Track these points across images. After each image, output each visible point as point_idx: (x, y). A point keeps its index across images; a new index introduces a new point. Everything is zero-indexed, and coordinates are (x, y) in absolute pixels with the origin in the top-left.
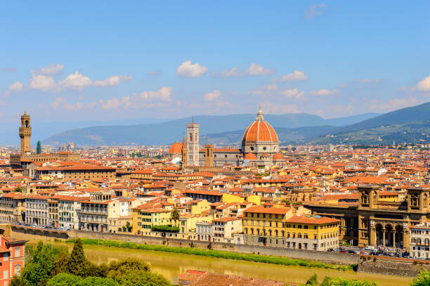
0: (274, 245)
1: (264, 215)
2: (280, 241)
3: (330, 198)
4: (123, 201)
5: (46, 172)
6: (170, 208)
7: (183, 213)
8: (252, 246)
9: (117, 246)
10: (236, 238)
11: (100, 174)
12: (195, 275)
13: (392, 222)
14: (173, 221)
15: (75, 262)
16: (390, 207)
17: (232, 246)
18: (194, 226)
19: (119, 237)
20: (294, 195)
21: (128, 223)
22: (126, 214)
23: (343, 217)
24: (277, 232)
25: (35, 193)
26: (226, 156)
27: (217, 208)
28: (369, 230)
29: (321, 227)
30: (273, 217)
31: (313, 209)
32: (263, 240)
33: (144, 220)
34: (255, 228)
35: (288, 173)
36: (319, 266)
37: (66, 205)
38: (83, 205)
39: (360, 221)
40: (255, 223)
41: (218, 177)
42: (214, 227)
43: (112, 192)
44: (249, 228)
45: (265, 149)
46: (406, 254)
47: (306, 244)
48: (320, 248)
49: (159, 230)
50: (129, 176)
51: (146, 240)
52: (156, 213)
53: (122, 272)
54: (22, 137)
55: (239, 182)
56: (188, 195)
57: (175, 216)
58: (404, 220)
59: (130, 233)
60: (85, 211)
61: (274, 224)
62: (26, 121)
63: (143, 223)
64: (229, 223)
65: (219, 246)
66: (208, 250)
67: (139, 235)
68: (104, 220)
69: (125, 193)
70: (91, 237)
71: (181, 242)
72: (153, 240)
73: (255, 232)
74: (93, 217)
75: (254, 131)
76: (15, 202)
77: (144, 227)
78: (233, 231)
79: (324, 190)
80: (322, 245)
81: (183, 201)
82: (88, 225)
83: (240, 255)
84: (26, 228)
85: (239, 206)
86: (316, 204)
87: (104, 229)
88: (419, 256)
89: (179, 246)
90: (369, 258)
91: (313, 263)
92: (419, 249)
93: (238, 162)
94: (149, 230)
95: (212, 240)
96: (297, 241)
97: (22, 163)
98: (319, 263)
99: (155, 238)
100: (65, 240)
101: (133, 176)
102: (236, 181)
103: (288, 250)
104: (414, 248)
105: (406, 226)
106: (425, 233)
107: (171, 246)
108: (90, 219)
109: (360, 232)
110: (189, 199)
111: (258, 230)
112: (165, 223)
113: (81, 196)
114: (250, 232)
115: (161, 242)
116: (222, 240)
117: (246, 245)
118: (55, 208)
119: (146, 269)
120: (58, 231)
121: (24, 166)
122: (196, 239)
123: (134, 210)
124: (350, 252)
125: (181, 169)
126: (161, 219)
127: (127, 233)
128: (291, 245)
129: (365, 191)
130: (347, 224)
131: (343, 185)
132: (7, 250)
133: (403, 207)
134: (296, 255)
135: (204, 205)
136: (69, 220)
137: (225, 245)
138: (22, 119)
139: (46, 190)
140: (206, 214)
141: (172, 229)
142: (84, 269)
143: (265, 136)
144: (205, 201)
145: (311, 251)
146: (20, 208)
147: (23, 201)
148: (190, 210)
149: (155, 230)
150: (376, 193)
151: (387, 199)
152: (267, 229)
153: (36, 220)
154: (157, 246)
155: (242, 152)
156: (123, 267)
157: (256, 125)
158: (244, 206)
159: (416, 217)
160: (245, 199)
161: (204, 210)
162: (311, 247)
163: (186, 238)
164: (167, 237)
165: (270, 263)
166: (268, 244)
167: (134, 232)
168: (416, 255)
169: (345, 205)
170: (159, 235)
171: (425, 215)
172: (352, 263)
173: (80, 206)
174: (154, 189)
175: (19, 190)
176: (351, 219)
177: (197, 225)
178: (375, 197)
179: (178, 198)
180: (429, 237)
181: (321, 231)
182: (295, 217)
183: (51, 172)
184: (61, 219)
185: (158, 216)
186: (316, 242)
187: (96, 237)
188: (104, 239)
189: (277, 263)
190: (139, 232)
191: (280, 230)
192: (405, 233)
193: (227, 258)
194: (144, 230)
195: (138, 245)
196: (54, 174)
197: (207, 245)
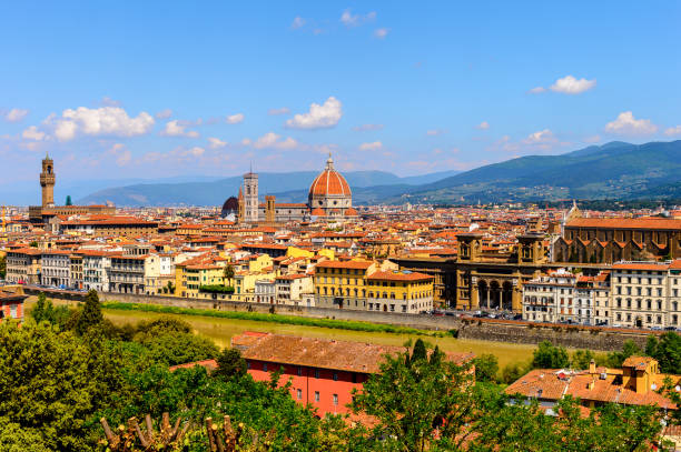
0: (352, 307)
1: (341, 270)
2: (361, 303)
4: (164, 256)
5: (72, 227)
6: (222, 264)
7: (238, 270)
8: (325, 309)
10: (305, 299)
11: (139, 230)
12: (255, 337)
13: (498, 277)
14: (226, 280)
15: (88, 321)
16: (496, 260)
17: (300, 309)
18: (253, 286)
19: (159, 301)
20: (376, 247)
21: (170, 284)
22: (168, 271)
23: (440, 274)
24: (356, 291)
25: (54, 249)
26: (290, 212)
27: (281, 263)
28: (470, 288)
29: (412, 284)
30: (352, 273)
31: (402, 263)
32: (339, 301)
33: (190, 278)
34: (329, 287)
37: (92, 262)
38: (114, 261)
39: (459, 278)
40: (329, 280)
41: (282, 232)
42: (277, 286)
43: (150, 246)
44: (322, 287)
45: (335, 203)
46: (519, 317)
47: (393, 306)
48: (410, 311)
49: (209, 291)
50: (173, 233)
51: (192, 303)
52: (205, 270)
53: (154, 334)
54: (43, 185)
55: (307, 235)
56: (245, 249)
57: (229, 273)
58: (514, 275)
59: (172, 295)
60: (116, 268)
61: (352, 281)
62: (48, 166)
63: (189, 283)
64: (297, 281)
65: (284, 309)
66: (270, 315)
67: (184, 297)
68: (140, 279)
69: (167, 248)
70: (123, 300)
71: (236, 304)
72: (201, 304)
73: (330, 292)
74: (125, 276)
75: (323, 183)
76: (30, 259)
77: (190, 287)
78: (301, 292)
79: (409, 244)
80: (413, 306)
81: (238, 255)
82: (120, 286)
83: (311, 320)
84: (42, 290)
85: (309, 261)
86: (404, 258)
87: (140, 290)
88: (534, 318)
89: (233, 310)
90: (473, 322)
91: (402, 328)
92: (534, 309)
93: (304, 218)
94: (196, 291)
95: (275, 302)
96: (382, 302)
97: (44, 216)
98: (409, 329)
99: (204, 300)
101: (180, 232)
102: (304, 234)
103: (371, 313)
104: (528, 309)
105: (517, 283)
106: (542, 289)
107: (223, 310)
108: (122, 278)
109: (458, 290)
110: (246, 254)
111: (333, 289)
112: (217, 282)
113: (112, 250)
114: (322, 291)
115: (211, 305)
116: (287, 302)
117: (317, 308)
118: (79, 265)
119: (187, 330)
120: (81, 293)
121: (45, 220)
122: (256, 301)
123: (178, 266)
124: (448, 314)
125: (236, 223)
126: (213, 278)
127: (169, 295)
128: (375, 307)
129: (466, 240)
131: (431, 240)
133: (514, 259)
134: (381, 319)
135: (265, 260)
136: (96, 279)
137: (291, 308)
138: (44, 163)
141: (225, 289)
143: (336, 187)
144: (266, 256)
145: (400, 315)
146: (35, 268)
147: (38, 257)
148: (248, 267)
149: (203, 290)
150: (478, 242)
152: (344, 288)
153: (55, 281)
154: (207, 310)
155: (309, 207)
156: (157, 327)
157: (325, 176)
158: (315, 261)
159: (529, 271)
160: (316, 253)
161: (265, 266)
162: (398, 309)
163: (242, 300)
164: (219, 298)
165: (348, 329)
166: (345, 306)
167: (178, 294)
168: (531, 317)
169: (443, 260)
170: (209, 297)
171: (538, 268)
172: (451, 328)
173: (109, 262)
174: (204, 243)
175: (34, 245)
176: (447, 275)
177: (257, 284)
178: (477, 248)
179: (232, 252)
180: (548, 294)
181: (412, 290)
182: (379, 273)
183: (79, 226)
184: (87, 278)
185: (208, 274)
186: (405, 303)
187: (130, 301)
188: (139, 303)
189: (358, 330)
190: (183, 294)
191: (360, 289)
192: (514, 291)
193: (294, 324)
194: (189, 291)
195: (182, 310)
196: (82, 230)
197: (268, 308)
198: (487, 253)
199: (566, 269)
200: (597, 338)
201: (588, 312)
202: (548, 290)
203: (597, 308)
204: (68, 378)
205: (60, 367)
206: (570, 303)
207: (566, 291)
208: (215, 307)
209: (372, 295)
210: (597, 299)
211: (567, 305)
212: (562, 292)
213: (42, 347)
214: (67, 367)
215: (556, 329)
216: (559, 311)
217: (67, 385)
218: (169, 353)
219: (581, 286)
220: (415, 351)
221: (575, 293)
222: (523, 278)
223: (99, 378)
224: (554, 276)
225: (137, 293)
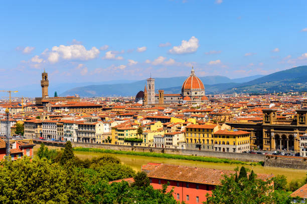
0: (206, 149)
1: (199, 130)
2: (210, 147)
3: (242, 119)
4: (105, 123)
5: (58, 108)
6: (136, 127)
7: (145, 130)
8: (191, 151)
9: (101, 152)
10: (180, 145)
11: (92, 109)
12: (154, 166)
13: (286, 133)
14: (138, 135)
15: (66, 158)
16: (285, 123)
17: (178, 150)
18: (153, 138)
19: (103, 146)
20: (218, 117)
21: (109, 137)
22: (107, 131)
23: (254, 131)
24: (208, 140)
25: (49, 119)
26: (172, 98)
27: (168, 126)
28: (270, 139)
29: (238, 137)
30: (205, 131)
31: (232, 126)
32: (199, 146)
33: (119, 135)
34: (193, 139)
35: (212, 107)
36: (237, 163)
37: (68, 126)
38: (79, 126)
39: (264, 133)
40: (193, 135)
41: (168, 109)
42: (165, 138)
44: (189, 138)
45: (196, 93)
46: (298, 155)
47: (228, 149)
48: (237, 151)
49: (130, 142)
50: (111, 110)
51: (120, 148)
52: (127, 130)
53: (101, 164)
54: (43, 86)
55: (181, 111)
56: (148, 118)
57: (140, 132)
58: (295, 131)
59: (110, 144)
60: (81, 129)
61: (206, 135)
62: (45, 76)
63: (119, 137)
64: (176, 136)
65: (169, 151)
66: (162, 154)
67: (116, 144)
68: (93, 135)
69: (107, 119)
70: (84, 147)
71: (144, 148)
72: (125, 148)
73: (194, 141)
74: (86, 134)
75: (189, 83)
76: (36, 125)
77: (120, 139)
78: (178, 141)
79: (237, 115)
80: (239, 149)
81: (145, 122)
82: (83, 139)
83: (184, 157)
84: (42, 141)
85: (182, 125)
86: (234, 123)
89: (143, 151)
90: (272, 157)
91: (233, 161)
92: (306, 150)
93: (179, 102)
94: (123, 141)
95: (164, 147)
96: (222, 146)
97: (43, 103)
98: (238, 161)
99: (126, 146)
101: (113, 110)
102: (179, 110)
103: (215, 152)
104: (303, 150)
105: (296, 136)
107: (137, 151)
108: (84, 135)
109: (264, 140)
110: (149, 121)
111: (195, 140)
112: (133, 137)
113: (78, 120)
114: (190, 141)
115: (131, 149)
116: (171, 147)
117: (187, 150)
118: (61, 128)
119: (118, 162)
122: (154, 146)
123: (113, 128)
124: (258, 153)
125: (143, 105)
126: (131, 134)
127: (108, 143)
128: (218, 149)
129: (268, 113)
131: (248, 113)
132: (21, 151)
133: (295, 123)
134: (222, 156)
135: (159, 124)
136: (70, 135)
137: (173, 150)
138: (43, 75)
140: (160, 130)
141: (138, 140)
143: (196, 85)
144: (160, 122)
145: (232, 153)
146: (39, 130)
147: (40, 124)
148: (150, 128)
149: (126, 141)
150: (274, 114)
152: (201, 139)
153: (49, 136)
154: (128, 151)
155: (182, 96)
156: (102, 161)
157: (190, 79)
158: (186, 125)
159: (303, 129)
160: (186, 121)
161: (159, 128)
162: (231, 151)
163: (147, 146)
164: (135, 145)
165: (203, 161)
166: (202, 149)
167: (113, 143)
169: (255, 123)
170: (129, 144)
172: (260, 161)
173: (77, 126)
174: (126, 116)
175: (38, 118)
176: (258, 132)
177: (154, 137)
178: (274, 117)
179: (141, 120)
181: (238, 140)
182: (220, 131)
183: (61, 108)
184: (65, 135)
185: (129, 132)
186: (234, 147)
187: (88, 147)
188: (93, 148)
189: (209, 162)
190: (116, 142)
191: (210, 139)
192: (295, 140)
193: (174, 159)
194: (119, 141)
195: (115, 151)
196: (63, 109)
197: (161, 150)
198: (279, 120)
204: (56, 188)
205: (52, 182)
208: (132, 150)
209: (216, 143)
213: (43, 171)
214: (56, 182)
217: (56, 191)
218: (108, 174)
220: (240, 173)
222: (300, 133)
223: (72, 188)
225: (92, 142)
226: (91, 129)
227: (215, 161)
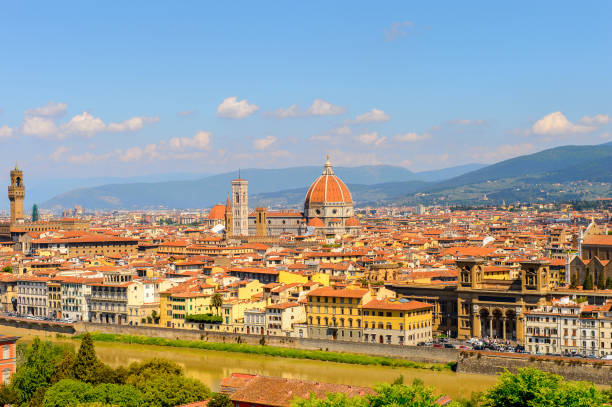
0: (347, 338)
1: (334, 299)
2: (355, 334)
3: (420, 275)
4: (147, 282)
5: (44, 246)
6: (210, 292)
7: (227, 297)
8: (319, 340)
9: (140, 342)
10: (297, 330)
11: (117, 248)
12: (243, 379)
13: (502, 306)
14: (214, 308)
15: (83, 364)
16: (499, 287)
17: (292, 340)
18: (242, 315)
19: (142, 331)
20: (373, 272)
21: (155, 313)
22: (151, 300)
23: (440, 302)
24: (351, 321)
25: (30, 273)
26: (284, 222)
27: (273, 290)
28: (472, 317)
29: (409, 314)
30: (346, 301)
31: (398, 290)
33: (175, 307)
34: (322, 317)
35: (366, 244)
36: (405, 366)
37: (71, 289)
38: (94, 288)
39: (460, 306)
40: (323, 309)
41: (274, 249)
42: (268, 316)
43: (132, 271)
44: (314, 317)
45: (334, 212)
46: (520, 349)
47: (389, 337)
48: (407, 342)
49: (196, 321)
50: (156, 250)
51: (178, 335)
52: (191, 299)
53: (147, 377)
54: (12, 199)
55: (301, 256)
56: (233, 274)
57: (217, 302)
58: (518, 303)
59: (157, 326)
60: (97, 296)
61: (347, 311)
62: (17, 178)
63: (175, 312)
64: (288, 310)
65: (275, 341)
66: (261, 346)
67: (169, 327)
68: (122, 309)
69: (150, 272)
70: (105, 331)
71: (224, 335)
72: (188, 335)
73: (323, 322)
74: (107, 305)
75: (320, 189)
76: (3, 286)
77: (176, 316)
78: (293, 321)
79: (412, 265)
80: (411, 337)
81: (227, 281)
82: (101, 316)
83: (303, 352)
84: (18, 320)
85: (301, 289)
86: (401, 284)
87: (123, 320)
88: (537, 350)
89: (222, 342)
90: (472, 354)
91: (398, 361)
92: (537, 341)
93: (300, 233)
94: (182, 321)
95: (265, 333)
96: (378, 332)
97: (13, 234)
98: (407, 362)
99: (190, 331)
100: (70, 335)
101: (159, 250)
102: (297, 254)
103: (366, 344)
104: (530, 340)
105: (520, 311)
106: (544, 320)
107: (211, 341)
108: (103, 308)
109: (459, 319)
110: (235, 279)
111: (326, 319)
112: (204, 311)
113: (91, 277)
114: (315, 321)
115: (198, 336)
116: (279, 333)
117: (310, 340)
118: (57, 293)
119: (178, 372)
120: (60, 323)
121: (15, 238)
122: (245, 332)
123: (162, 295)
124: (447, 346)
125: (224, 240)
126: (199, 306)
127: (154, 325)
128: (370, 338)
129: (466, 267)
130: (443, 309)
131: (438, 259)
133: (517, 286)
134: (377, 351)
135: (255, 287)
136: (76, 308)
137: (282, 340)
138: (12, 175)
139: (45, 269)
141: (212, 319)
142: (96, 374)
143: (335, 194)
144: (256, 281)
145: (396, 346)
146: (10, 295)
147: (14, 284)
148: (236, 294)
149: (190, 320)
150: (480, 268)
151: (495, 277)
152: (338, 318)
153: (32, 310)
154: (194, 341)
155: (305, 216)
156: (148, 370)
157: (323, 181)
158: (308, 288)
159: (533, 299)
160: (309, 278)
161: (255, 293)
162: (395, 341)
163: (231, 330)
164: (206, 329)
165: (342, 362)
166: (340, 337)
167: (163, 324)
168: (534, 349)
169: (441, 285)
170: (196, 327)
171: (543, 296)
172: (450, 361)
173: (89, 290)
174: (189, 266)
175: (8, 270)
176: (448, 306)
177: (246, 313)
178: (479, 274)
179: (220, 277)
180: (551, 325)
181: (409, 320)
182: (375, 301)
183: (52, 245)
184: (65, 307)
185: (195, 303)
186: (402, 334)
187: (113, 331)
188: (122, 334)
189: (352, 362)
190: (169, 323)
191: (355, 318)
192: (518, 321)
193: (286, 357)
194: (175, 321)
195: (168, 341)
196: (55, 249)
197: (259, 340)
199: (571, 297)
200: (600, 372)
201: (593, 343)
202: (551, 320)
203: (602, 340)
206: (574, 334)
207: (570, 322)
208: (202, 338)
209: (367, 326)
210: (602, 330)
211: (571, 336)
212: (566, 323)
215: (559, 363)
216: (563, 343)
218: (162, 396)
219: (586, 316)
221: (579, 324)
224: (557, 306)
225: (120, 323)
226: (119, 295)
227: (364, 361)
